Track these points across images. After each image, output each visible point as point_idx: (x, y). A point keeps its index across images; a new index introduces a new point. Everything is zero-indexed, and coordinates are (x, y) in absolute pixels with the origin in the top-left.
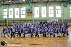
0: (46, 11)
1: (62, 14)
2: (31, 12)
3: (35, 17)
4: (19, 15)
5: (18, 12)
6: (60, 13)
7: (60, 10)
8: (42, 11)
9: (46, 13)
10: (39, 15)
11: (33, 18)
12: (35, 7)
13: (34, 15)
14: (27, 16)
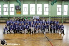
0: (34, 8)
1: (50, 12)
2: (20, 9)
3: (24, 14)
4: (8, 12)
5: (7, 8)
6: (48, 10)
7: (48, 8)
8: (31, 8)
9: (34, 10)
10: (27, 12)
11: (22, 15)
12: (24, 4)
13: (22, 12)
14: (16, 13)
